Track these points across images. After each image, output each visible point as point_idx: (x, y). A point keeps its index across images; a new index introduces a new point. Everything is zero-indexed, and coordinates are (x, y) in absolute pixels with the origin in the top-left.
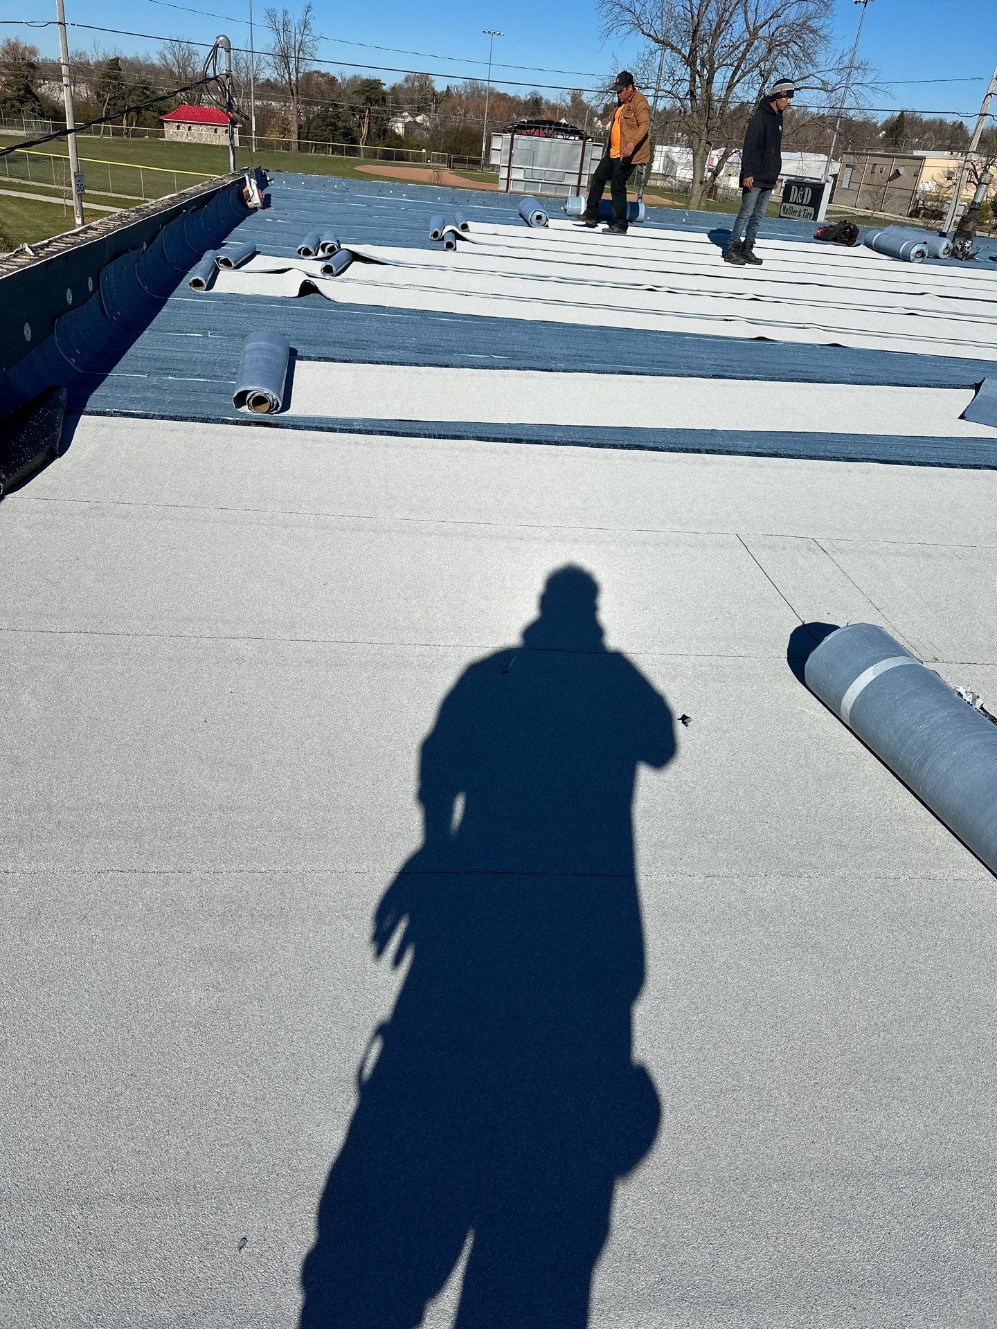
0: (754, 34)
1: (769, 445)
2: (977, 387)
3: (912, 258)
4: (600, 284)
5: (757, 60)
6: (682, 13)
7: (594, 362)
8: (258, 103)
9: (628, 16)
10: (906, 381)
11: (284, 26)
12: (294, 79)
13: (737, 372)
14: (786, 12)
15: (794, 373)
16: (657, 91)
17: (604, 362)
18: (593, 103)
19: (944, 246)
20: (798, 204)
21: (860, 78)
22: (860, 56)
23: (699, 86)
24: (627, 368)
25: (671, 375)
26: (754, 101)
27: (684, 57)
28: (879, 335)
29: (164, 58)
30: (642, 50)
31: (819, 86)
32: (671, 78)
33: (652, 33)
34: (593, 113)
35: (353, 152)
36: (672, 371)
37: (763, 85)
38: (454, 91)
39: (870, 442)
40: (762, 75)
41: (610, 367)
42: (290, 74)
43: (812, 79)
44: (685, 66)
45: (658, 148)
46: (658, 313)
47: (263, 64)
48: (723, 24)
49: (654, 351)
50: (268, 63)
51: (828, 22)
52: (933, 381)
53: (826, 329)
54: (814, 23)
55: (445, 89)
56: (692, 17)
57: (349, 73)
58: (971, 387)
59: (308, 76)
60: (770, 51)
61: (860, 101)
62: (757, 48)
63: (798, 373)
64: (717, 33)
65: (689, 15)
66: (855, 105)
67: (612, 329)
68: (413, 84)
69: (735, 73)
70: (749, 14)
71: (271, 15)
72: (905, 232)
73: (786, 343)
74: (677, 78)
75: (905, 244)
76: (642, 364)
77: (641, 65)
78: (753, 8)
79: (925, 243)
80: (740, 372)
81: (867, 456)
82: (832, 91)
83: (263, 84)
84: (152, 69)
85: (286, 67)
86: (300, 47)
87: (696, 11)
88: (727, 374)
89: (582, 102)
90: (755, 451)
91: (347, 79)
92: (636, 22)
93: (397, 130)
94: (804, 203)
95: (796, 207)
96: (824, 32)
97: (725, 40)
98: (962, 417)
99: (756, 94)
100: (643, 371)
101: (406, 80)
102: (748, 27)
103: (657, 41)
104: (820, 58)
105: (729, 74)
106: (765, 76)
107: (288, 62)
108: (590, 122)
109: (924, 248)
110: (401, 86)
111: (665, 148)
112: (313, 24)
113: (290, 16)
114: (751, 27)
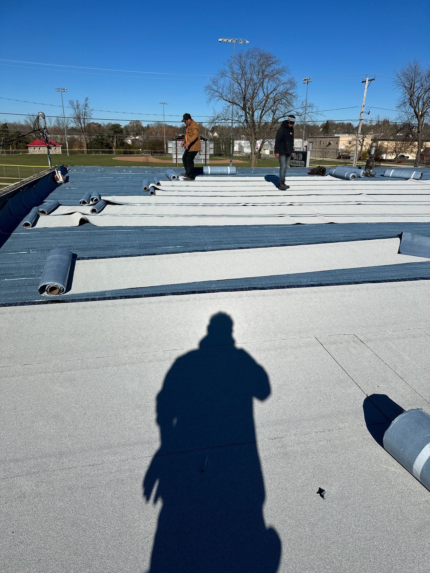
0: (268, 97)
1: (316, 280)
2: (400, 236)
3: (350, 179)
4: (221, 205)
5: (270, 107)
6: (238, 91)
7: (225, 244)
8: (69, 136)
9: (217, 94)
10: (368, 237)
11: (77, 106)
12: (83, 126)
13: (291, 242)
14: (279, 88)
15: (317, 239)
16: (232, 120)
17: (230, 244)
18: (207, 127)
19: (362, 172)
20: (297, 160)
21: (311, 110)
22: (309, 102)
23: (249, 117)
24: (241, 245)
25: (262, 247)
26: (271, 122)
27: (242, 107)
28: (349, 215)
29: (27, 122)
30: (224, 106)
31: (296, 114)
32: (237, 115)
33: (227, 99)
34: (208, 131)
35: (111, 152)
36: (262, 245)
37: (274, 115)
38: (151, 126)
39: (362, 271)
40: (273, 112)
41: (233, 246)
42: (81, 125)
43: (292, 112)
44: (242, 111)
45: (235, 141)
46: (250, 216)
47: (69, 122)
48: (255, 94)
49: (252, 236)
50: (71, 121)
51: (295, 91)
52: (380, 235)
53: (326, 215)
54: (289, 91)
55: (147, 125)
56: (243, 92)
57: (106, 123)
58: (397, 237)
59: (89, 125)
60: (275, 103)
61: (312, 118)
62: (269, 102)
63: (319, 239)
64: (253, 98)
65: (241, 92)
66: (310, 120)
67: (231, 226)
68: (133, 125)
69: (262, 112)
70: (264, 90)
71: (71, 103)
72: (345, 168)
73: (309, 224)
74: (239, 115)
75: (346, 174)
76: (247, 243)
77: (225, 111)
78: (266, 88)
79: (355, 172)
80: (293, 242)
81: (364, 280)
82: (301, 116)
83: (70, 129)
84: (21, 126)
85: (79, 122)
86: (84, 114)
87: (244, 90)
88: (287, 243)
89: (203, 126)
90: (310, 284)
91: (106, 124)
92: (221, 96)
93: (128, 143)
94: (300, 159)
95: (297, 162)
96: (294, 94)
97: (257, 100)
98: (399, 253)
99: (271, 119)
100: (248, 246)
101: (130, 123)
102: (265, 95)
103: (230, 102)
104: (294, 104)
105: (260, 112)
106: (274, 112)
107: (80, 120)
108: (207, 133)
109: (355, 174)
110: (128, 126)
111: (238, 142)
112: (89, 105)
113: (79, 102)
114: (266, 94)
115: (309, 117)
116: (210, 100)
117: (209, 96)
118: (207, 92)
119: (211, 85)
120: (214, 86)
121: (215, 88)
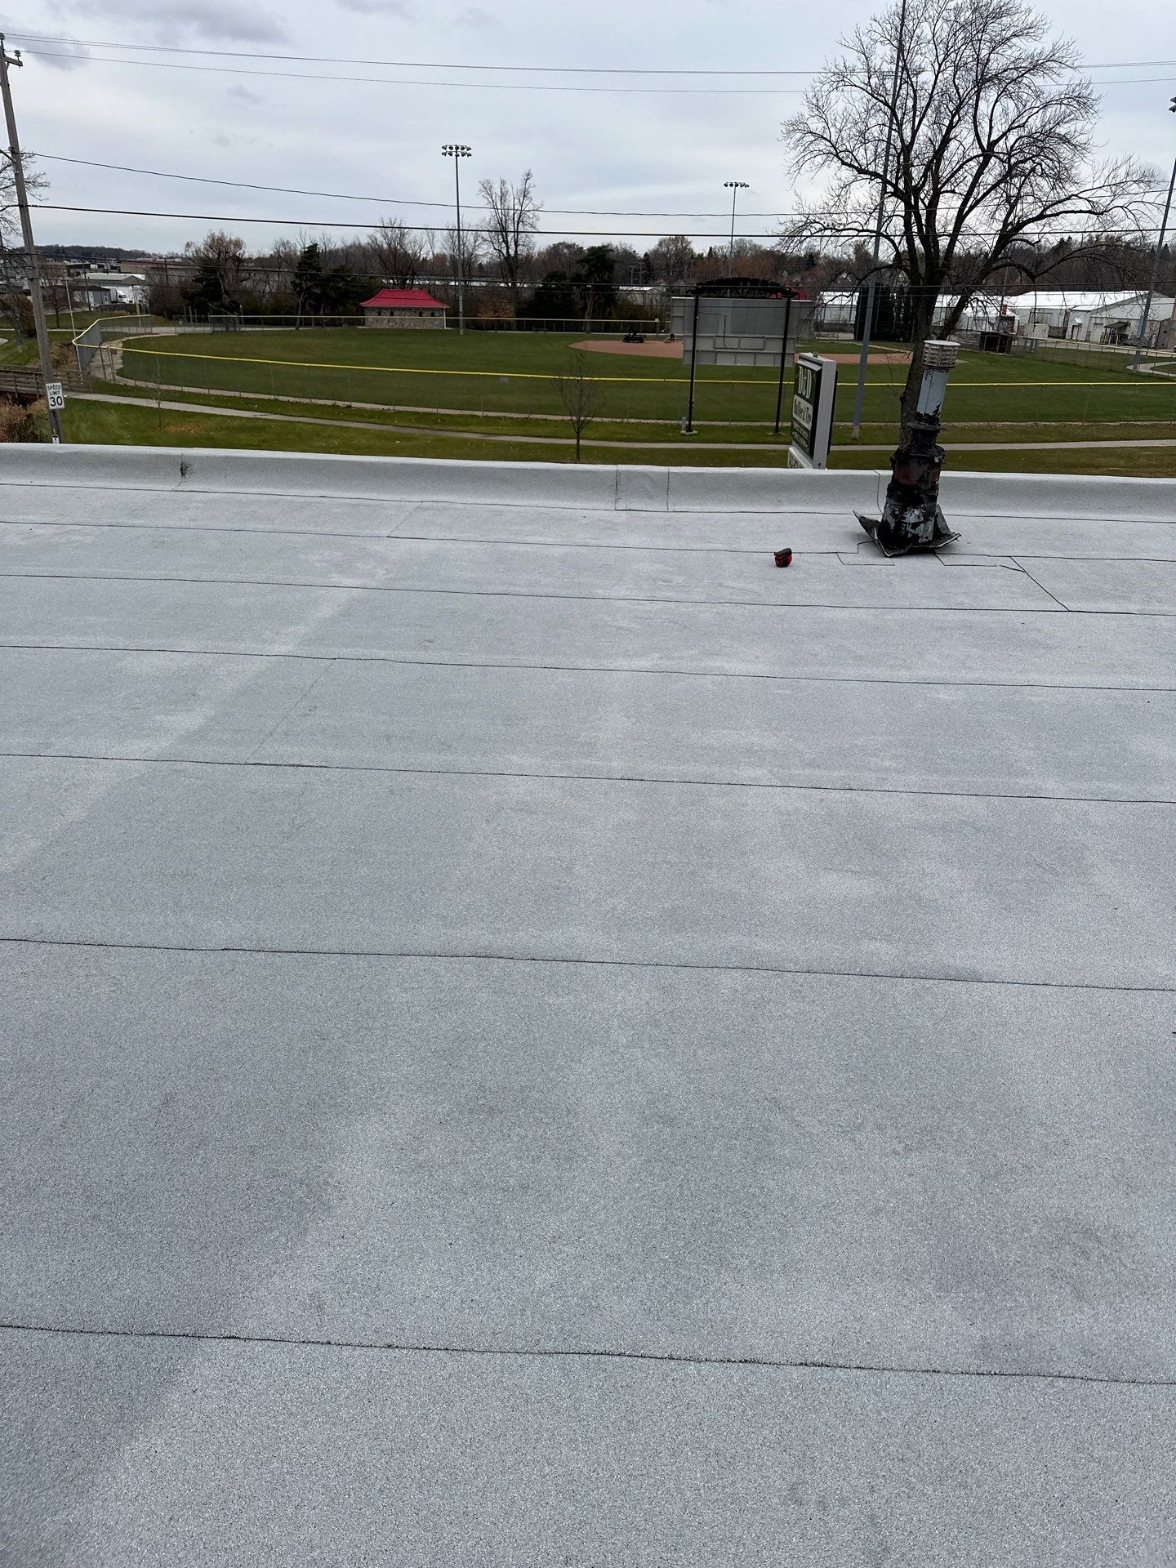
33: (853, 162)
38: (719, 252)
68: (668, 248)
69: (965, 201)
70: (981, 127)
82: (1102, 213)
92: (833, 151)
104: (1083, 173)
106: (1012, 203)
114: (985, 144)
115: (1131, 216)
116: (799, 165)
117: (794, 153)
118: (794, 139)
119: (807, 116)
120: (815, 120)
121: (816, 125)
